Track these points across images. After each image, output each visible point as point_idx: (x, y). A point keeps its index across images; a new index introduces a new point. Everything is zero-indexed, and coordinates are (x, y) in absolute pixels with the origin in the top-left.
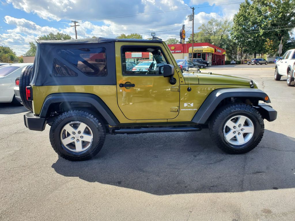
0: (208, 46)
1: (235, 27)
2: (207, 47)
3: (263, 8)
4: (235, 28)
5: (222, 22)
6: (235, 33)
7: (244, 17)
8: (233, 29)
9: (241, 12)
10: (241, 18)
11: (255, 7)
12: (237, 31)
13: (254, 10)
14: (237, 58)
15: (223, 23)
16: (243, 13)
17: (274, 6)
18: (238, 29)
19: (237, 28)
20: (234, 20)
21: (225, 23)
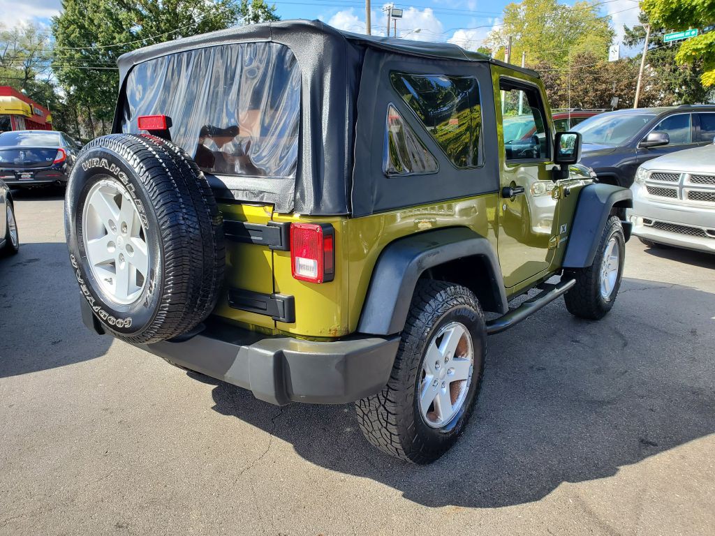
0: (14, 97)
1: (60, 51)
2: (12, 99)
3: (123, 14)
4: (63, 53)
5: (20, 31)
6: (67, 68)
7: (82, 27)
8: (55, 54)
9: (70, 13)
10: (74, 30)
11: (102, 8)
12: (69, 61)
13: (103, 14)
14: (81, 133)
15: (22, 34)
16: (75, 17)
17: (145, 12)
18: (72, 57)
19: (68, 55)
20: (56, 31)
21: (29, 37)
